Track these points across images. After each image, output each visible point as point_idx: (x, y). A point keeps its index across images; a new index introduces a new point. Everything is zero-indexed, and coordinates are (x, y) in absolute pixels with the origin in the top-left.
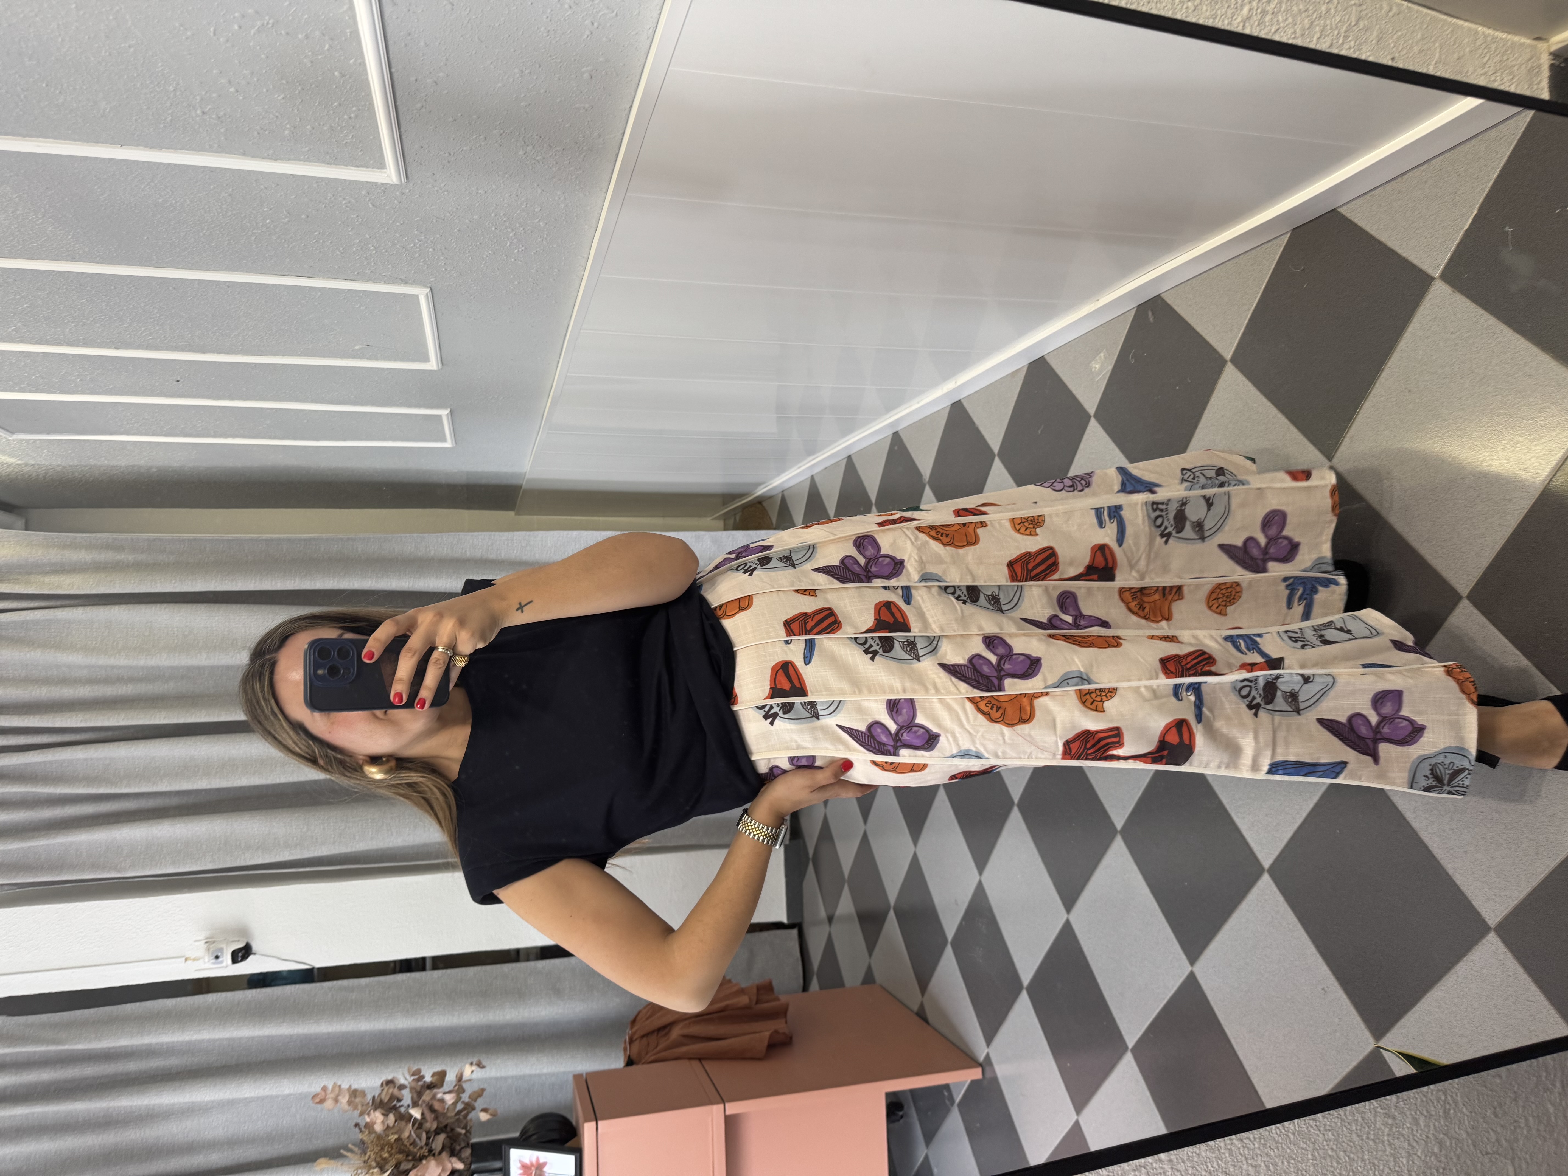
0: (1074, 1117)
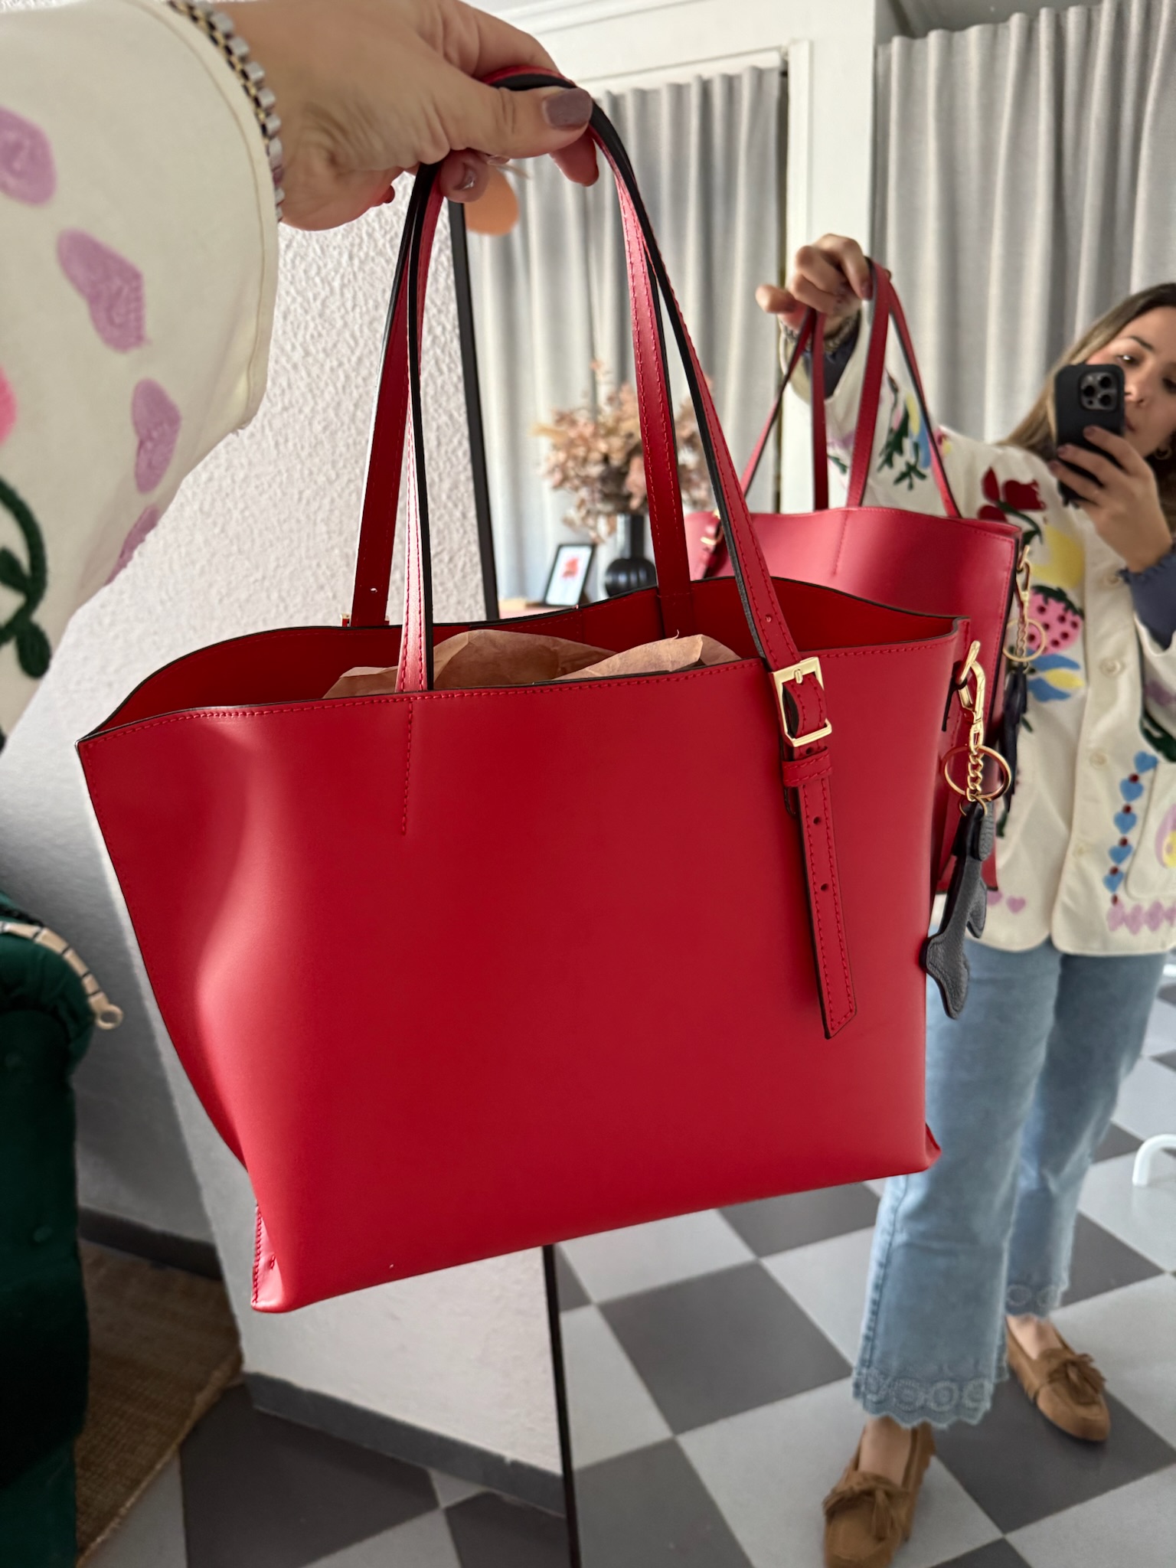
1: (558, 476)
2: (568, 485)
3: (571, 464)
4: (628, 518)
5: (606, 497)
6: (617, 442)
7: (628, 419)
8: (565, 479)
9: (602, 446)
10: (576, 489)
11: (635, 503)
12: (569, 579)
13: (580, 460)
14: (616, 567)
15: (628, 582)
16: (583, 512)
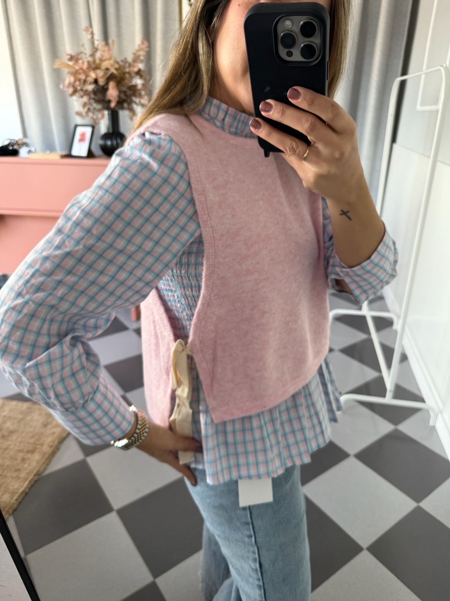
1: (71, 90)
2: (77, 94)
3: (77, 83)
4: (110, 112)
5: (97, 101)
6: (100, 73)
7: (105, 60)
8: (75, 92)
9: (93, 75)
10: (82, 97)
11: (113, 105)
12: (82, 143)
13: (82, 81)
14: (106, 136)
15: (112, 144)
16: (86, 109)
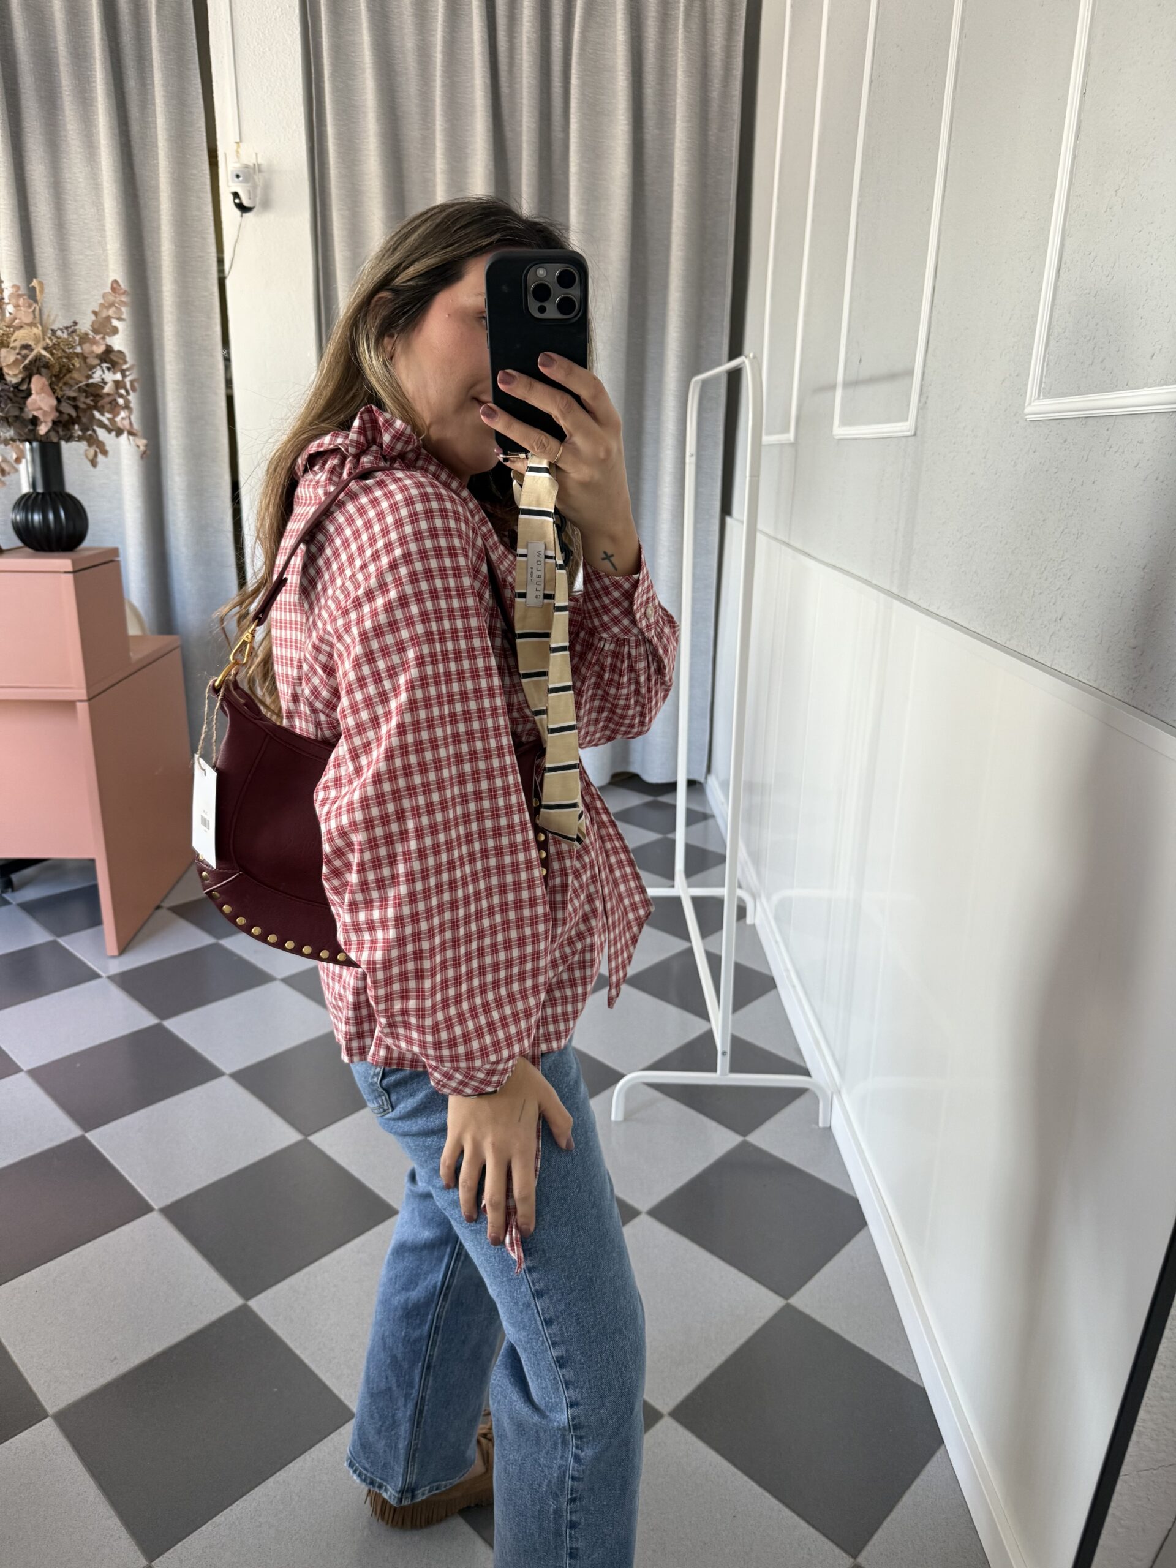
0: (25, 1068)
4: (36, 446)
5: (3, 420)
6: (8, 355)
7: (20, 327)
11: (43, 429)
14: (26, 503)
15: (44, 521)
